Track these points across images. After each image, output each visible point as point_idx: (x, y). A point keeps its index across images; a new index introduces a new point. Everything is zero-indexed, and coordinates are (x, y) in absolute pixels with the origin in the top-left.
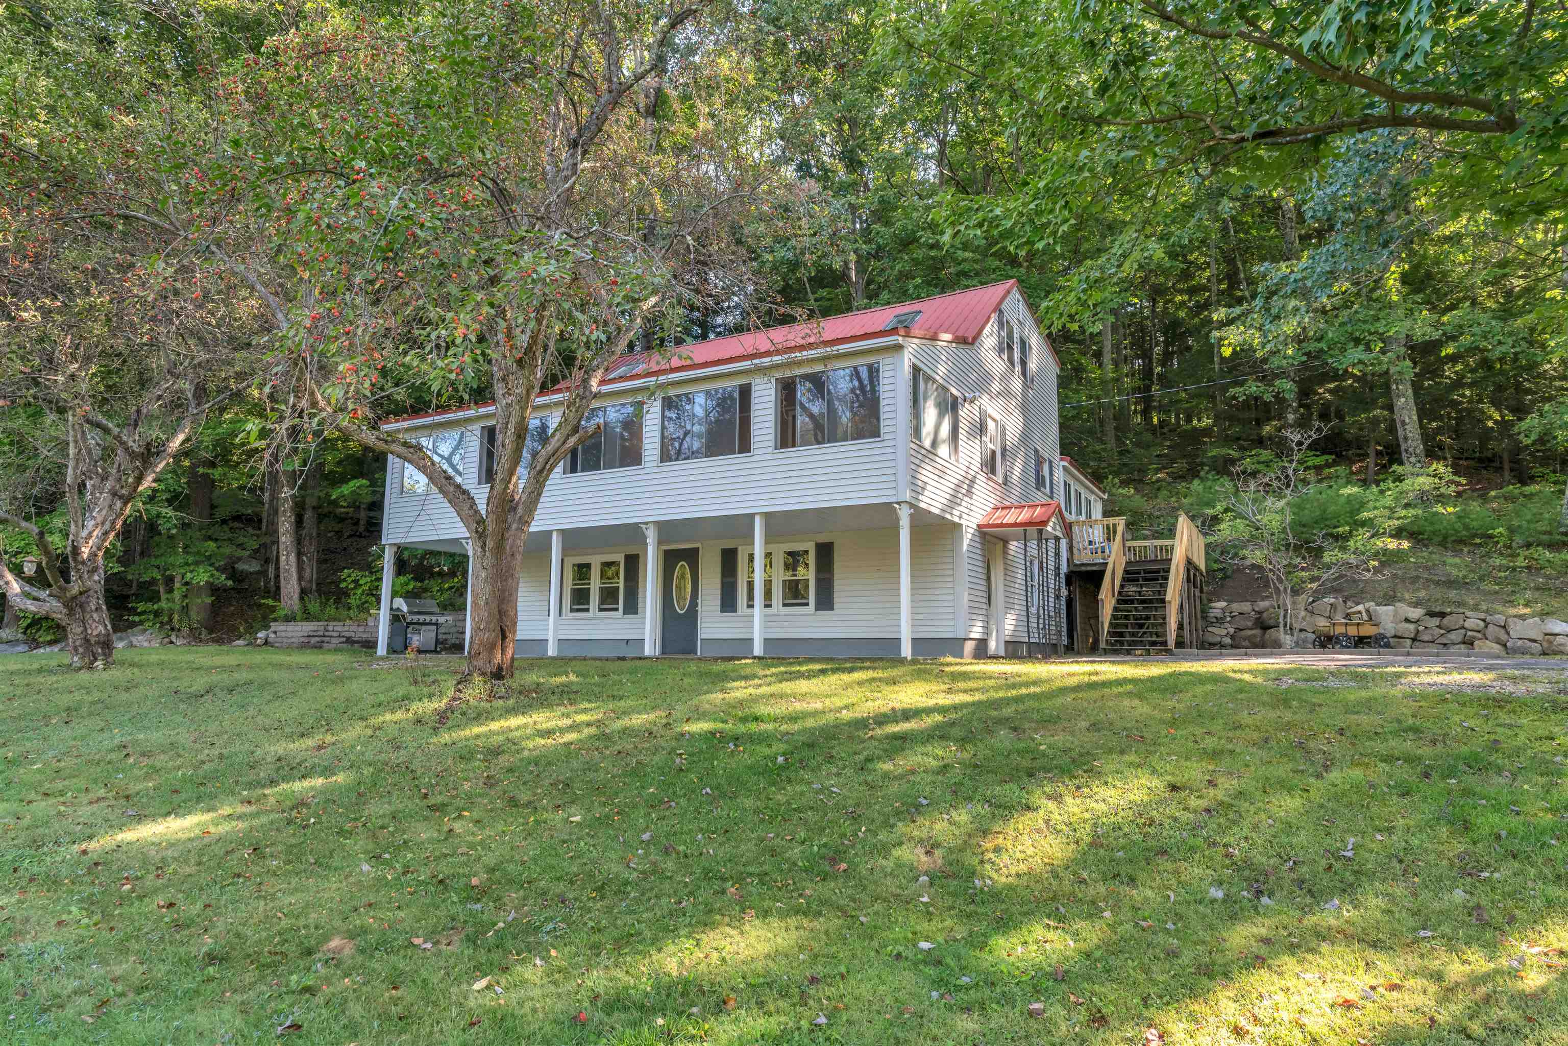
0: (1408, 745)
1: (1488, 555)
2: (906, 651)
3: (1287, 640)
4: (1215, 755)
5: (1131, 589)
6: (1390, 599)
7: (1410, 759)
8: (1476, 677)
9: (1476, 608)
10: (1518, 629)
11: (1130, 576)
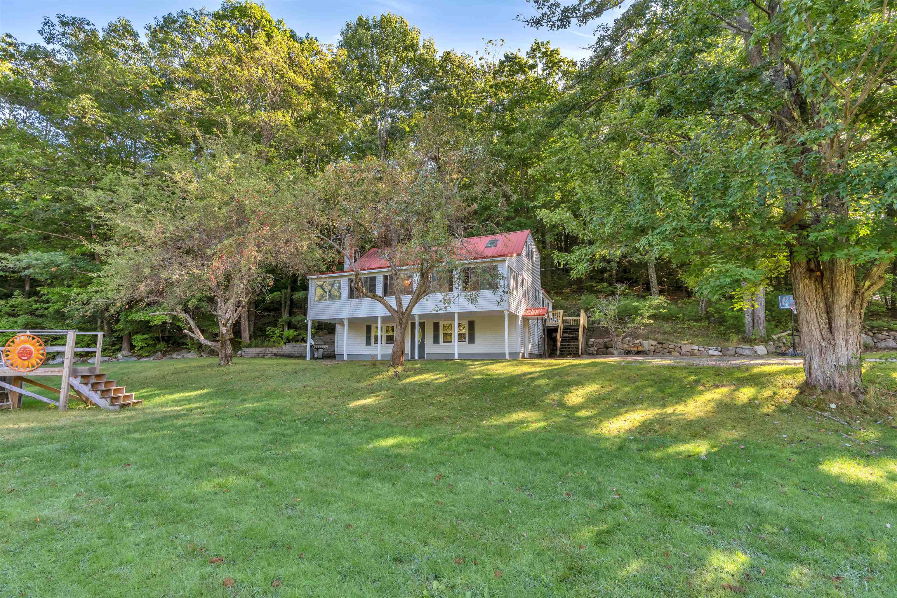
0: (652, 377)
1: (677, 323)
2: (507, 357)
3: (616, 352)
4: (610, 380)
5: (565, 335)
6: (647, 338)
7: (653, 380)
8: (668, 362)
9: (672, 341)
10: (684, 348)
11: (565, 330)
